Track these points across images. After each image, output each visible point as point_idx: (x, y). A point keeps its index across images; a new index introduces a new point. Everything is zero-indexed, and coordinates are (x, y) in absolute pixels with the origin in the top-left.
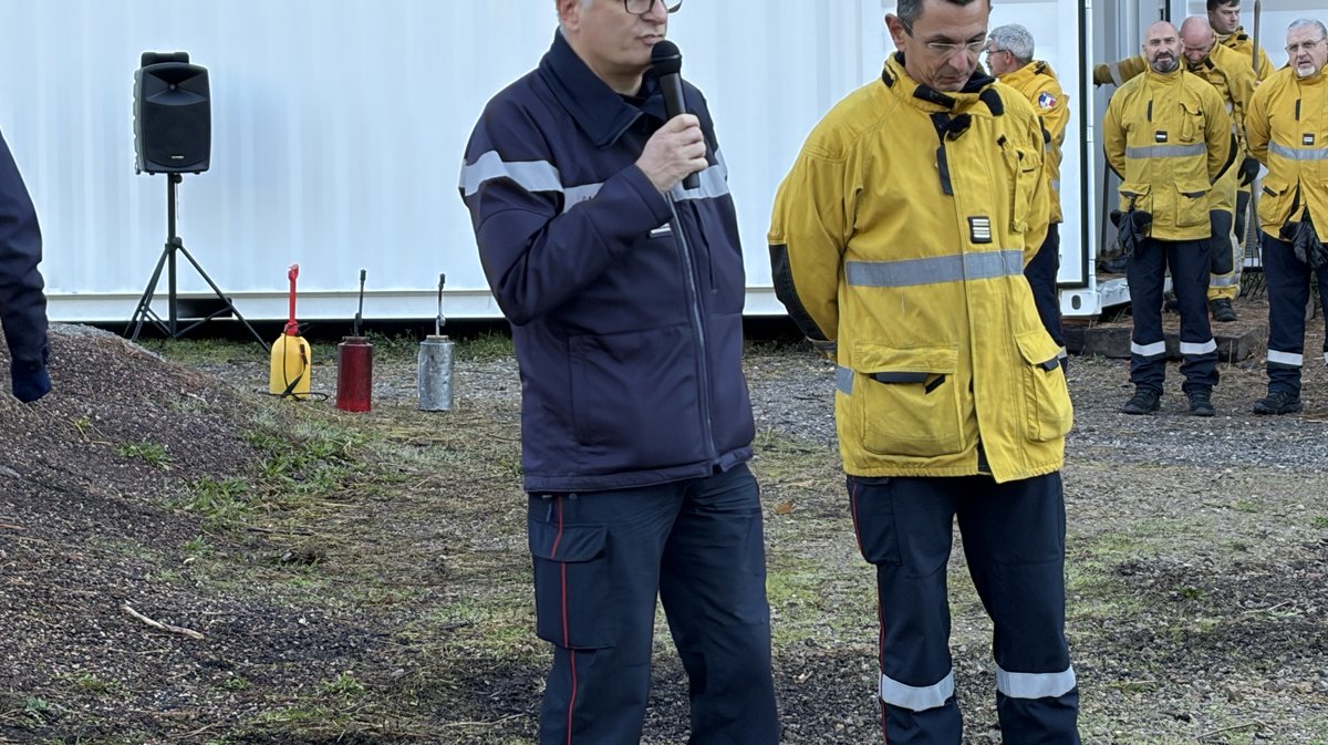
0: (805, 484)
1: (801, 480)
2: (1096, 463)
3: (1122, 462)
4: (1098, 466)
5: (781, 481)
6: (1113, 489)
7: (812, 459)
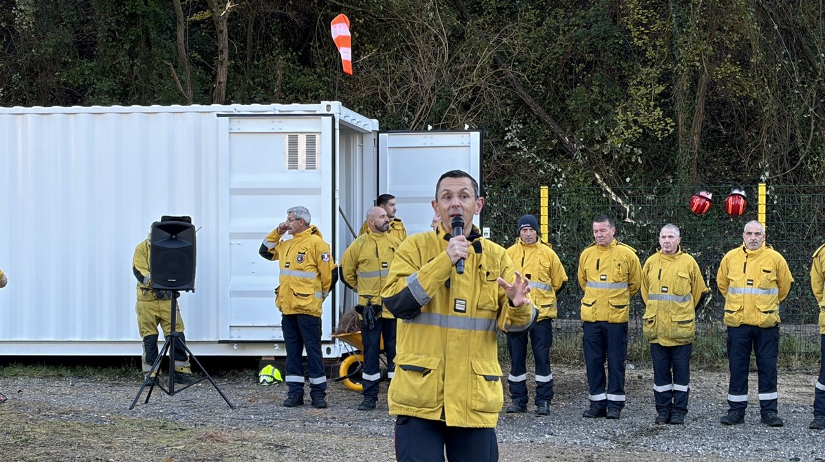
0: (180, 447)
1: (178, 445)
2: (336, 436)
3: (348, 435)
4: (336, 437)
5: (167, 446)
6: (342, 450)
7: (185, 433)
